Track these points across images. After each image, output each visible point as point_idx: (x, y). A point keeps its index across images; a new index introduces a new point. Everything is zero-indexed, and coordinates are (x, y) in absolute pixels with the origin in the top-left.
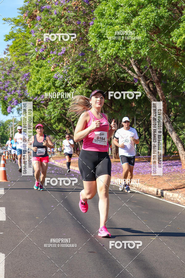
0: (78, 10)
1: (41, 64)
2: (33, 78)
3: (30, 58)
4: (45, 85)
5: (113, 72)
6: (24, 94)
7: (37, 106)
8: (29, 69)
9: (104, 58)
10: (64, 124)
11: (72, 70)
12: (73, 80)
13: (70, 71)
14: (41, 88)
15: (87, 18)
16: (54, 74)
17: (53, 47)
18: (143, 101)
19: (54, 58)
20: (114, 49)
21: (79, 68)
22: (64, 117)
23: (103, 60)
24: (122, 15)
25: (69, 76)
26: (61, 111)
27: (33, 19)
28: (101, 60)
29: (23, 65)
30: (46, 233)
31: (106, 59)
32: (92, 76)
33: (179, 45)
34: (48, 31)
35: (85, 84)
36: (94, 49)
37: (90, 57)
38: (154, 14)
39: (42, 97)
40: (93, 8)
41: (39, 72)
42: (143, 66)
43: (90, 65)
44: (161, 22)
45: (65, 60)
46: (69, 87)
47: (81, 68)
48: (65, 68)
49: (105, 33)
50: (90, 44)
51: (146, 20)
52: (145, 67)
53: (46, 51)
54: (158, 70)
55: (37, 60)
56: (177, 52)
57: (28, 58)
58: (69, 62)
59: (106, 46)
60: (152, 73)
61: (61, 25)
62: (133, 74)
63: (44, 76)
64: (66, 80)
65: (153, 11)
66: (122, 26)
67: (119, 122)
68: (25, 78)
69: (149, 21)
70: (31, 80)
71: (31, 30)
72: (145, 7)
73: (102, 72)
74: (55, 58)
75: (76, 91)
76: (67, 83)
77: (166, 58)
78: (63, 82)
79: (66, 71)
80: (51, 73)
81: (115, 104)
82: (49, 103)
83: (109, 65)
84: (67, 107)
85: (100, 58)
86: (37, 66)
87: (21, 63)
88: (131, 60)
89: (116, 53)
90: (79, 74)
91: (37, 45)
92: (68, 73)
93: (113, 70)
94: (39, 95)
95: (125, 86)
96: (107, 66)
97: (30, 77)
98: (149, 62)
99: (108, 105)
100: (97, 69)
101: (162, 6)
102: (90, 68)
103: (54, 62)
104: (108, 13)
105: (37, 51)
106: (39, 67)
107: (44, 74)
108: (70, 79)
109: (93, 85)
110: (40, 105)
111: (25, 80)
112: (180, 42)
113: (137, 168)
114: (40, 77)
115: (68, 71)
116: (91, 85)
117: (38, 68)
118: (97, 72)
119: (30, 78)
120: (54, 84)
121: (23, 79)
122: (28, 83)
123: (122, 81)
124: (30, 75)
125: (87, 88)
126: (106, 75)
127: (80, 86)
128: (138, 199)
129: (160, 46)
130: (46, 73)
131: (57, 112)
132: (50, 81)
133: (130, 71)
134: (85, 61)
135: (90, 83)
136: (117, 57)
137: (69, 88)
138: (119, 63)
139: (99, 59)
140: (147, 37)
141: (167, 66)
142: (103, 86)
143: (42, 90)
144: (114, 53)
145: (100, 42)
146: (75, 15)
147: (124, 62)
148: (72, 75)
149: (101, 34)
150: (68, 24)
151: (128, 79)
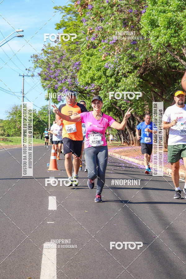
1: (92, 53)
2: (84, 67)
3: (81, 47)
4: (96, 74)
5: (164, 61)
6: (74, 83)
7: (87, 95)
8: (80, 58)
9: (156, 47)
10: (114, 113)
11: (123, 59)
12: (124, 69)
13: (121, 59)
14: (92, 77)
15: (139, 6)
16: (105, 63)
17: (105, 36)
19: (104, 47)
20: (166, 36)
21: (130, 56)
22: (114, 105)
23: (155, 49)
25: (119, 65)
26: (112, 100)
27: (85, 8)
28: (153, 49)
29: (73, 53)
30: (97, 224)
31: (158, 48)
34: (99, 20)
35: (136, 73)
36: (146, 38)
37: (141, 45)
39: (92, 86)
41: (90, 61)
43: (142, 54)
45: (116, 49)
47: (132, 57)
48: (116, 57)
49: (157, 20)
50: (142, 32)
53: (97, 39)
55: (87, 48)
57: (78, 46)
58: (120, 51)
59: (158, 34)
61: (113, 14)
62: (185, 63)
63: (94, 65)
64: (117, 69)
66: (174, 14)
68: (76, 66)
70: (81, 69)
71: (82, 18)
73: (154, 61)
74: (106, 47)
75: (127, 80)
76: (118, 73)
78: (114, 71)
79: (117, 60)
80: (102, 61)
81: (166, 93)
82: (100, 92)
83: (160, 54)
85: (152, 47)
86: (88, 55)
87: (72, 52)
88: (183, 49)
89: (168, 42)
90: (130, 63)
91: (88, 33)
92: (119, 62)
93: (164, 59)
94: (89, 84)
95: (176, 75)
96: (159, 55)
97: (81, 65)
99: (159, 95)
100: (149, 57)
102: (142, 57)
103: (105, 51)
104: (161, 0)
105: (88, 40)
106: (90, 56)
107: (95, 63)
108: (121, 68)
109: (144, 74)
110: (90, 93)
111: (76, 69)
114: (91, 66)
115: (118, 60)
116: (142, 74)
117: (88, 57)
118: (149, 61)
119: (81, 67)
120: (105, 73)
121: (74, 68)
122: (79, 72)
123: (173, 70)
124: (80, 64)
125: (138, 77)
126: (157, 64)
127: (131, 75)
130: (96, 62)
131: (108, 101)
132: (101, 70)
133: (182, 61)
134: (137, 50)
135: (141, 72)
136: (169, 45)
137: (120, 77)
138: (171, 51)
142: (154, 75)
143: (93, 79)
144: (166, 41)
145: (152, 30)
146: (127, 3)
147: (176, 51)
148: (123, 64)
149: (154, 21)
150: (120, 12)
151: (179, 68)
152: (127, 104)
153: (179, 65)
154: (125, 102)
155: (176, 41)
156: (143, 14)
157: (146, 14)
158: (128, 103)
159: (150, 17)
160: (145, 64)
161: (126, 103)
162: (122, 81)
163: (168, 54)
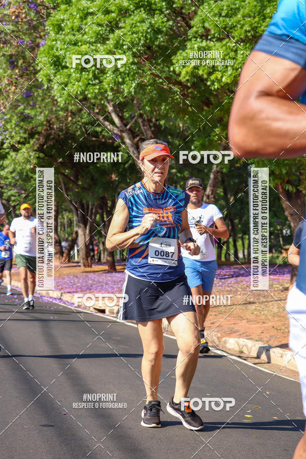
0: (19, 21)
5: (78, 125)
9: (63, 102)
11: (11, 122)
12: (12, 137)
13: (7, 121)
15: (35, 34)
18: (129, 172)
20: (80, 84)
21: (22, 117)
23: (62, 105)
24: (92, 28)
25: (5, 131)
28: (59, 104)
31: (67, 102)
32: (45, 130)
33: (185, 77)
35: (33, 144)
36: (46, 86)
37: (40, 99)
38: (145, 26)
40: (44, 18)
42: (128, 114)
43: (41, 113)
44: (157, 38)
46: (5, 149)
47: (25, 118)
49: (64, 58)
50: (40, 77)
51: (132, 36)
52: (131, 115)
54: (154, 120)
56: (184, 90)
58: (4, 108)
59: (66, 80)
60: (144, 126)
62: (112, 128)
65: (143, 21)
66: (91, 47)
67: (90, 207)
69: (138, 37)
72: (130, 15)
73: (61, 125)
75: (18, 156)
76: (2, 143)
77: (166, 101)
81: (83, 177)
83: (72, 112)
84: (4, 182)
85: (56, 100)
88: (107, 104)
89: (83, 93)
90: (22, 127)
92: (5, 126)
93: (79, 121)
95: (99, 147)
96: (70, 114)
98: (138, 107)
99: (71, 179)
100: (52, 118)
101: (157, 12)
102: (41, 118)
104: (69, 25)
108: (7, 136)
109: (46, 146)
112: (187, 73)
113: (120, 281)
115: (3, 123)
116: (43, 145)
118: (53, 125)
123: (94, 139)
125: (36, 151)
126: (67, 129)
127: (25, 147)
128: (122, 333)
129: (155, 81)
133: (107, 123)
134: (33, 107)
135: (42, 143)
136: (85, 99)
137: (7, 151)
138: (89, 108)
139: (55, 102)
140: (133, 63)
141: (167, 113)
142: (62, 147)
144: (80, 91)
145: (56, 73)
146: (15, 29)
147: (97, 107)
148: (10, 130)
149: (59, 59)
150: (3, 44)
151: (103, 136)
152: (19, 196)
153: (102, 130)
154: (16, 192)
155: (97, 91)
156: (42, 49)
157: (46, 47)
158: (22, 194)
159: (51, 52)
160: (47, 130)
161: (17, 194)
162: (9, 157)
163: (85, 113)
